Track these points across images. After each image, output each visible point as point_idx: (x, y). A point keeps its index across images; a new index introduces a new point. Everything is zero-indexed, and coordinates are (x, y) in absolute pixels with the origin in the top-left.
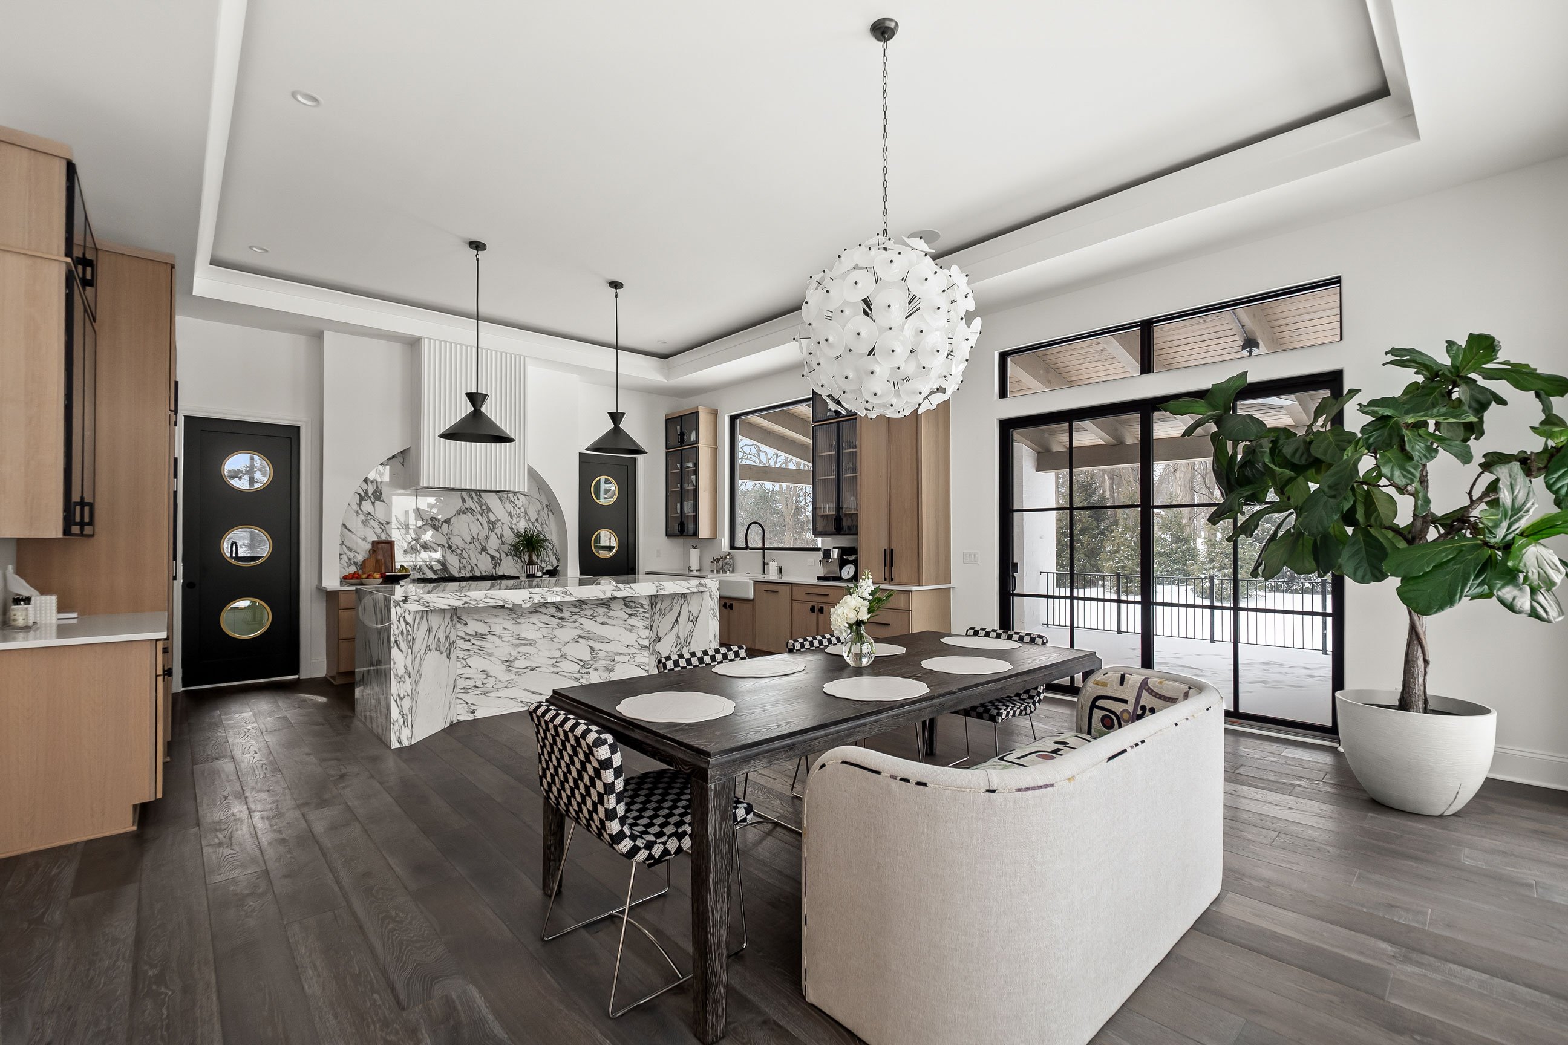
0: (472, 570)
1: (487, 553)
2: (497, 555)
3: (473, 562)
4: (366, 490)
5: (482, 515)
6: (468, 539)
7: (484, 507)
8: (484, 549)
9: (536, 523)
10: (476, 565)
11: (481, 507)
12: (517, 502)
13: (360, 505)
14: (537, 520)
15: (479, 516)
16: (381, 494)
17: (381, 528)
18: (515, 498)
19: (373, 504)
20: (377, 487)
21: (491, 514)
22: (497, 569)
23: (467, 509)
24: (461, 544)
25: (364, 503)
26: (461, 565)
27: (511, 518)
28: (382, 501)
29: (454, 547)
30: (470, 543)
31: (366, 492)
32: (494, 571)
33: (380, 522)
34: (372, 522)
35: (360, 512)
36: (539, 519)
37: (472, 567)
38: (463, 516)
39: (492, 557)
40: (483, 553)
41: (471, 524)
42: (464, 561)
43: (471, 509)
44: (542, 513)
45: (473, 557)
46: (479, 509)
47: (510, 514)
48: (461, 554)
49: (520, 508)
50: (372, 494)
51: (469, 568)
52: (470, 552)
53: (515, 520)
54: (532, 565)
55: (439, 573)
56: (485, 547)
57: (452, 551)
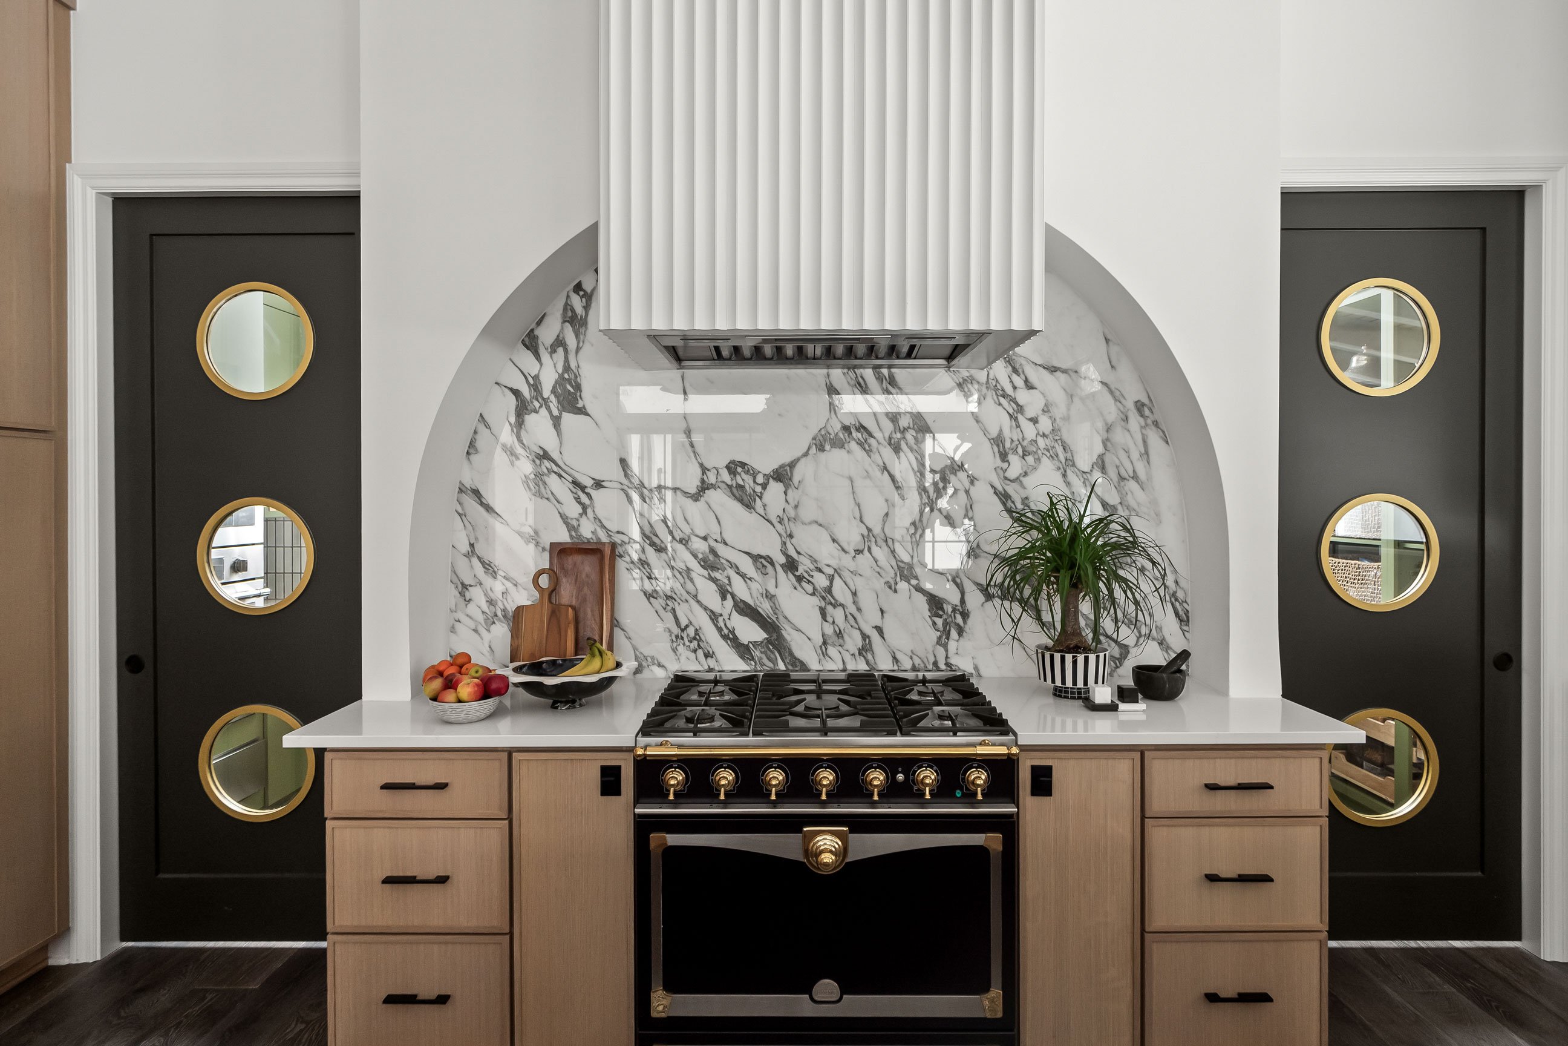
0: (865, 649)
1: (919, 589)
2: (953, 595)
3: (870, 619)
4: (536, 377)
5: (897, 449)
6: (852, 536)
7: (905, 421)
8: (906, 572)
9: (1096, 477)
10: (879, 630)
11: (894, 421)
13: (518, 425)
14: (1099, 464)
15: (887, 453)
16: (578, 387)
17: (578, 500)
18: (1019, 381)
19: (556, 422)
20: (566, 366)
22: (952, 645)
23: (846, 429)
24: (827, 555)
25: (530, 419)
26: (829, 630)
27: (1004, 456)
28: (582, 411)
29: (805, 565)
30: (859, 552)
31: (536, 384)
32: (940, 651)
33: (576, 483)
34: (553, 481)
35: (519, 450)
36: (1106, 459)
37: (865, 637)
38: (834, 457)
39: (935, 603)
40: (903, 586)
41: (859, 483)
42: (838, 614)
43: (861, 428)
45: (867, 601)
46: (888, 427)
47: (998, 441)
48: (829, 590)
49: (1034, 421)
50: (554, 391)
51: (854, 641)
52: (858, 583)
53: (1016, 466)
55: (757, 653)
56: (911, 567)
57: (799, 579)
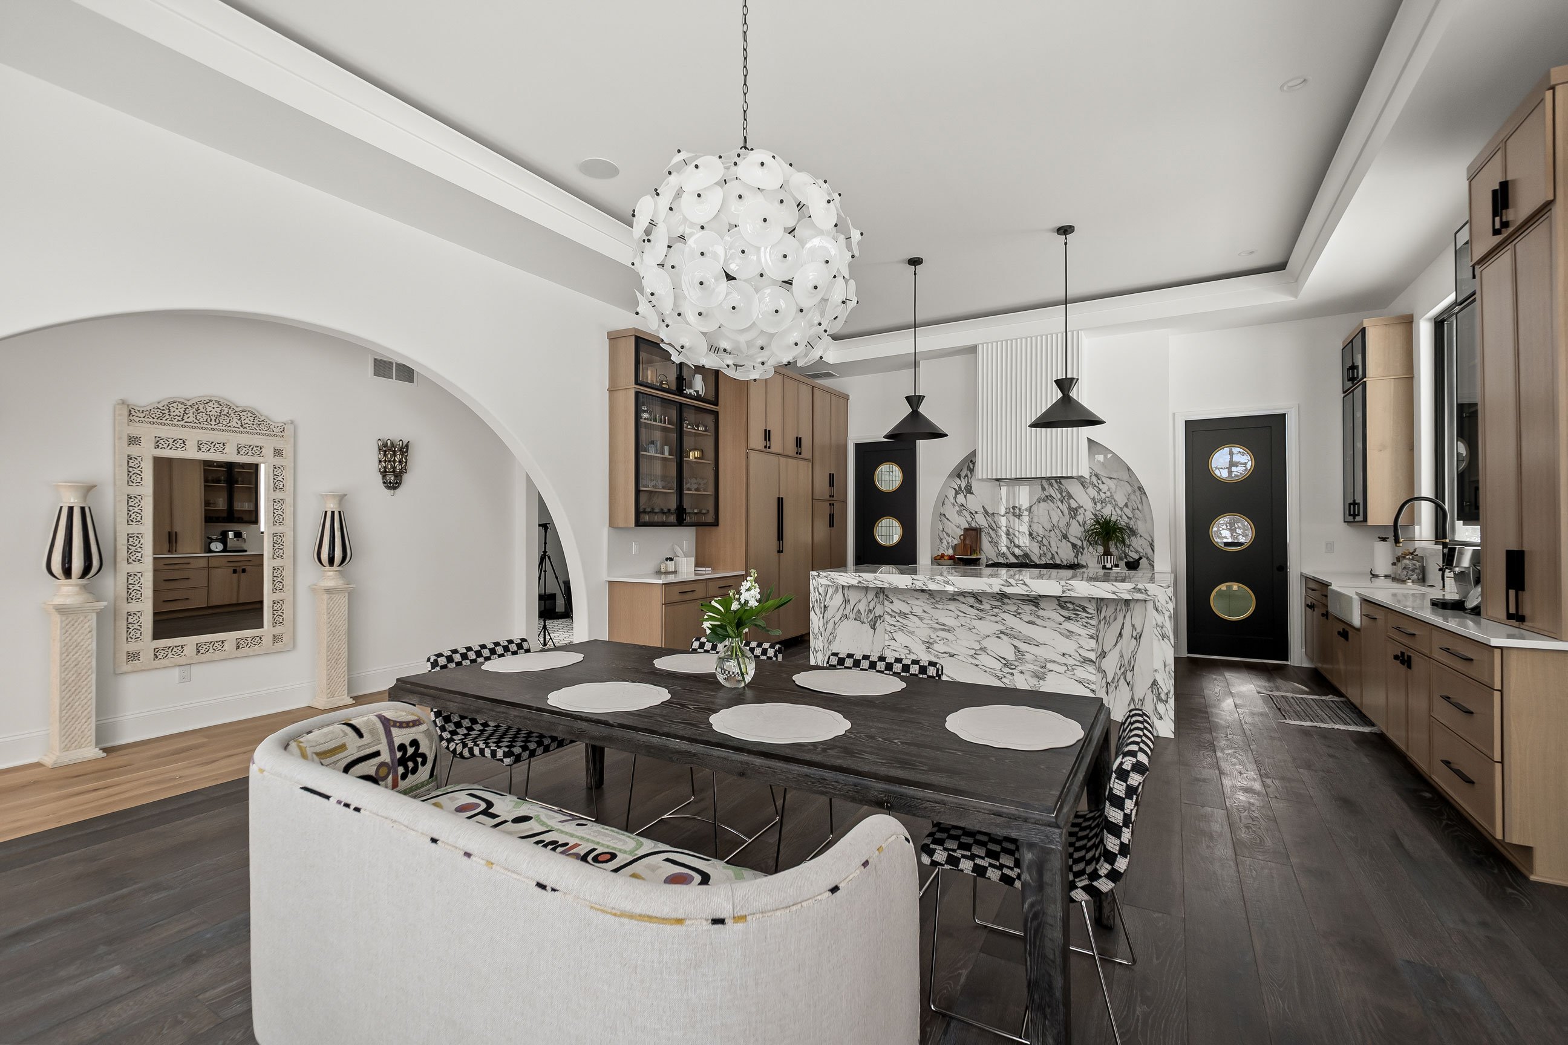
0: (1053, 558)
1: (1069, 541)
2: (1079, 543)
3: (1054, 549)
4: (960, 485)
5: (1062, 502)
6: (1048, 526)
7: (1064, 494)
8: (1065, 537)
9: (1125, 509)
10: (1057, 553)
11: (1061, 494)
12: (1101, 486)
13: (955, 498)
14: (1126, 505)
15: (1059, 504)
16: (971, 487)
17: (971, 517)
18: (1100, 482)
19: (965, 496)
20: (968, 482)
21: (1072, 501)
22: (1079, 558)
23: (1047, 496)
24: (1041, 532)
25: (958, 496)
26: (1042, 552)
27: (1095, 504)
28: (972, 493)
29: (1035, 534)
30: (1050, 531)
31: (960, 487)
32: (1076, 559)
33: (970, 512)
34: (964, 512)
35: (956, 504)
36: (1129, 504)
37: (1052, 554)
38: (1043, 504)
39: (1074, 546)
40: (1064, 540)
41: (1051, 512)
42: (1045, 548)
43: (1051, 496)
44: (1133, 497)
45: (1053, 544)
46: (1059, 496)
47: (1093, 499)
48: (1042, 541)
49: (1105, 493)
50: (965, 489)
51: (1049, 556)
52: (1051, 540)
53: (1099, 506)
54: (1107, 555)
55: (1021, 558)
56: (1066, 535)
57: (1033, 538)
